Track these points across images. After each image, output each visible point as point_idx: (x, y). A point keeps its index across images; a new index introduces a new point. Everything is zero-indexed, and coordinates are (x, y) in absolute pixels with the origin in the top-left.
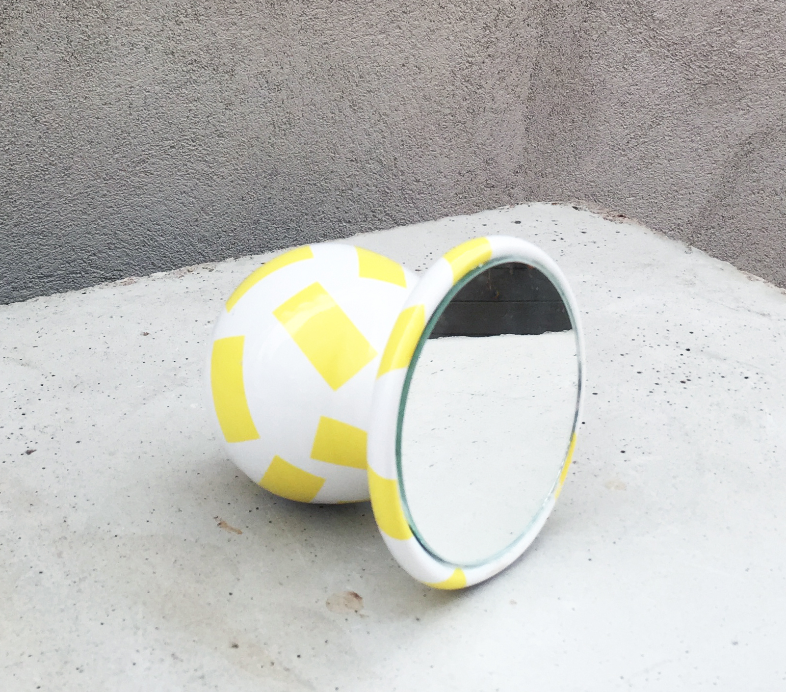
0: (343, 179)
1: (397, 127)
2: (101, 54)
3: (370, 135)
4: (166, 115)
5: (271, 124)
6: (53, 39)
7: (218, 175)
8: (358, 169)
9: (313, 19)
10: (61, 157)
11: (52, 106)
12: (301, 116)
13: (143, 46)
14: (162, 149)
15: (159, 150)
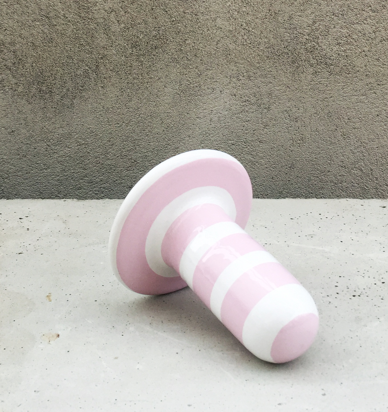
0: (336, 177)
1: (373, 151)
2: (196, 92)
3: (354, 153)
4: (230, 127)
5: (291, 139)
6: (173, 82)
7: (258, 163)
8: (346, 172)
9: (319, 84)
10: (174, 142)
11: (170, 116)
12: (310, 137)
13: (219, 90)
14: (227, 145)
15: (226, 145)
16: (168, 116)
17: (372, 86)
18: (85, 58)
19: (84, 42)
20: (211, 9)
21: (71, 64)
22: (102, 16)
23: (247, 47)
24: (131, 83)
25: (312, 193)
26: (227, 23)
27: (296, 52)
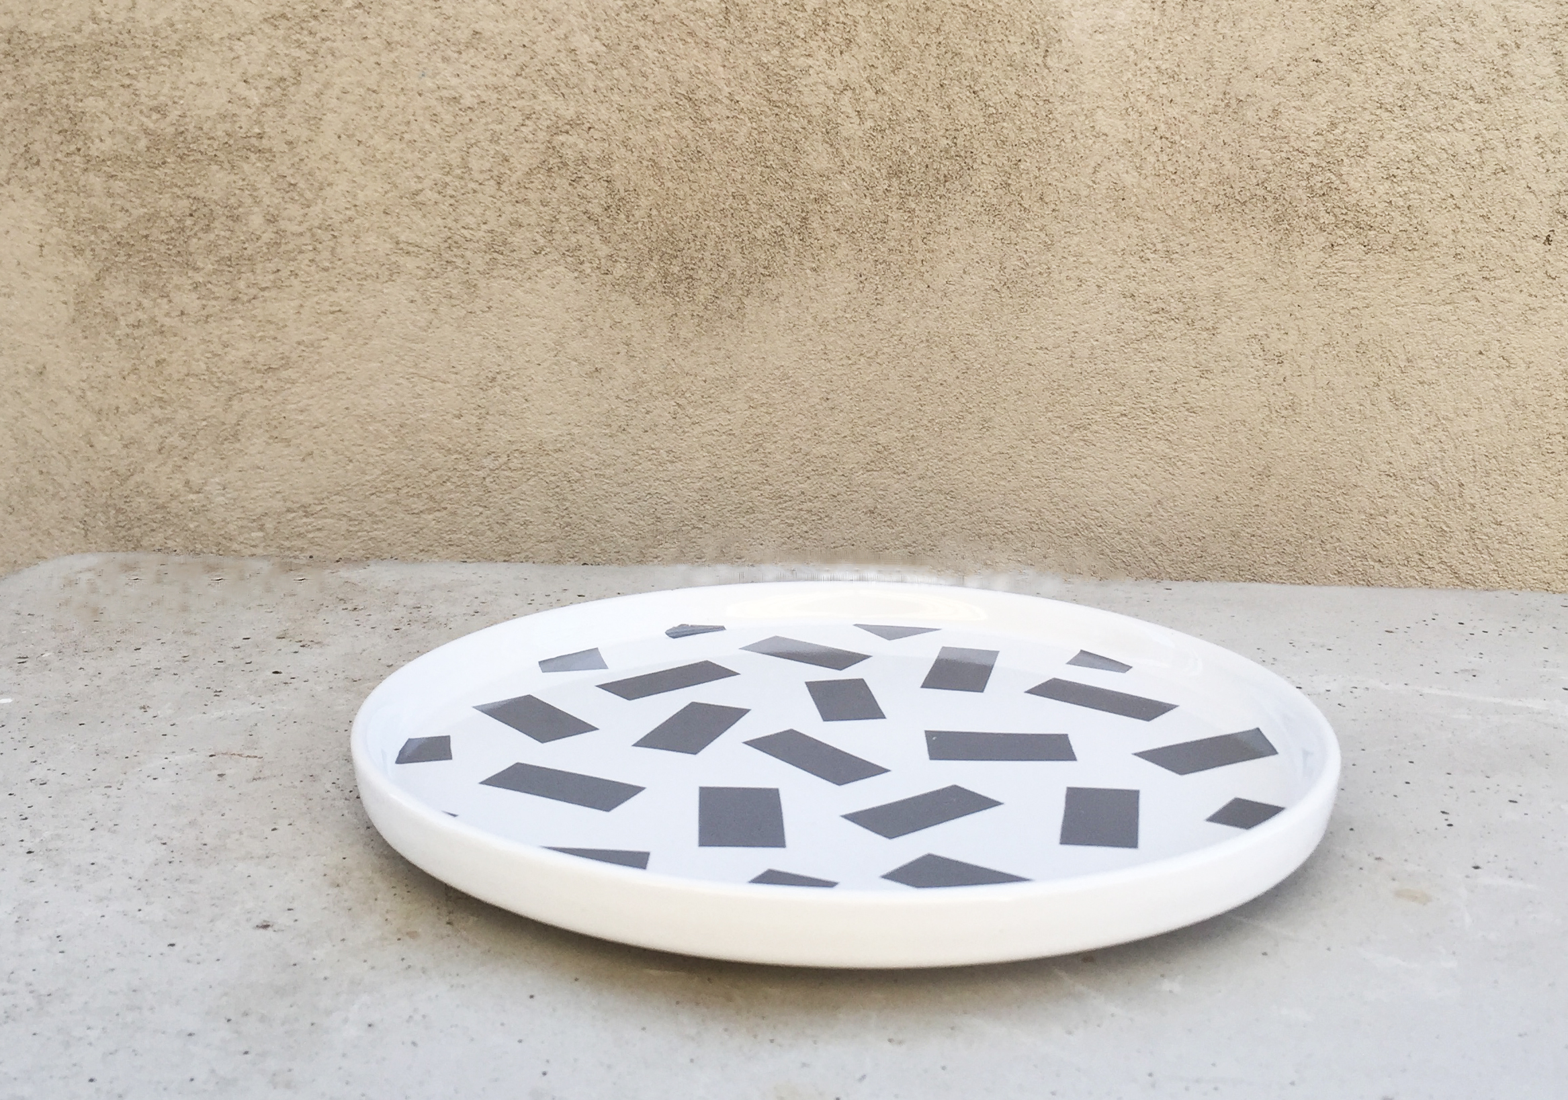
16: (968, 343)
17: (1469, 281)
18: (776, 199)
19: (777, 161)
20: (1083, 88)
21: (743, 213)
22: (820, 101)
23: (1168, 182)
24: (884, 261)
25: (1311, 537)
26: (1120, 124)
27: (1286, 197)
